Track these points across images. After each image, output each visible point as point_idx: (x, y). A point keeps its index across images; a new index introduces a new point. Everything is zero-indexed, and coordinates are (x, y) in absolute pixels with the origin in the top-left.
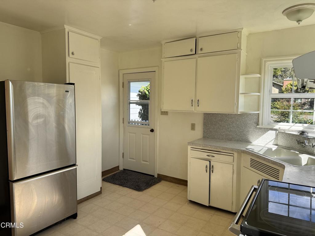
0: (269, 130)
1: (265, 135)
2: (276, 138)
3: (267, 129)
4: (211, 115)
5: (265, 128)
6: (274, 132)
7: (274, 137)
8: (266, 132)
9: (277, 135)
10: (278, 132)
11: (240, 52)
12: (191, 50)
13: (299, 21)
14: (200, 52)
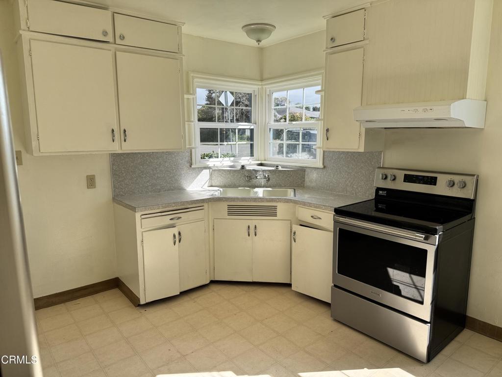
0: (202, 170)
1: (199, 177)
2: (211, 178)
3: (201, 168)
4: (125, 156)
5: (198, 168)
6: (208, 171)
7: (208, 177)
8: (200, 173)
9: (211, 175)
10: (211, 170)
11: (182, 58)
12: (105, 33)
13: (259, 41)
14: (118, 41)
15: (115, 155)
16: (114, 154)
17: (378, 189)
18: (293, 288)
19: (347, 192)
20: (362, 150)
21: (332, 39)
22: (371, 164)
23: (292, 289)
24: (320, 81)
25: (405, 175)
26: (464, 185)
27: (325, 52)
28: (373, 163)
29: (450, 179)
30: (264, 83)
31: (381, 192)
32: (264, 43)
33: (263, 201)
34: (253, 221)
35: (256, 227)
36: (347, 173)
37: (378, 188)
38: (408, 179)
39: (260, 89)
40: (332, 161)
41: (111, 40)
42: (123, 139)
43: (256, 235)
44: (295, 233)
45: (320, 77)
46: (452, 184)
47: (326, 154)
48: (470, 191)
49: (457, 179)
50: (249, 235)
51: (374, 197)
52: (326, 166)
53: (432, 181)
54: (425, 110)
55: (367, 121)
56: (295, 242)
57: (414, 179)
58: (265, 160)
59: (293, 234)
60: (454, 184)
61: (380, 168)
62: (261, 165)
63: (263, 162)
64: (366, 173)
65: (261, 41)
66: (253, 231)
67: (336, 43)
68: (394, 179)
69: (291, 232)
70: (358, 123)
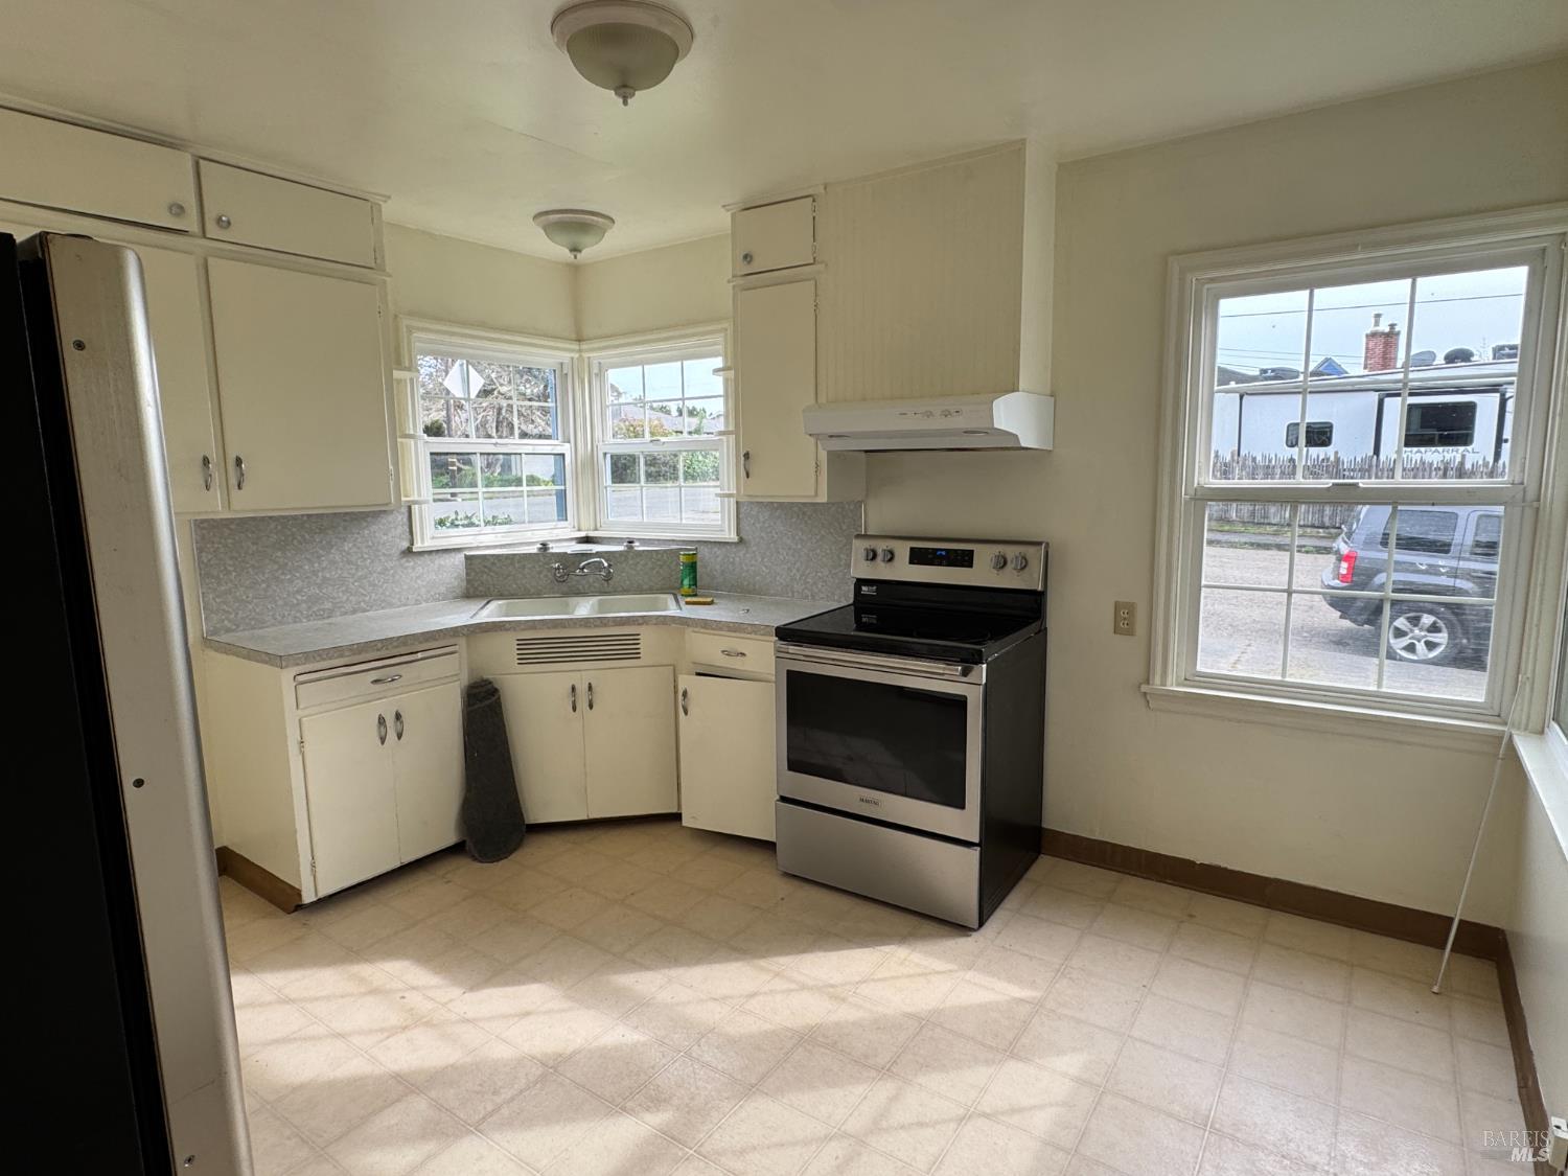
11: (385, 282)
12: (178, 210)
13: (575, 250)
14: (212, 230)
15: (205, 525)
16: (203, 521)
17: (860, 582)
18: (686, 822)
19: (793, 592)
20: (823, 498)
21: (746, 257)
22: (841, 528)
23: (684, 824)
24: (720, 347)
25: (912, 549)
26: (1024, 565)
27: (731, 284)
28: (844, 527)
29: (997, 554)
30: (584, 346)
31: (864, 588)
32: (586, 254)
33: (606, 625)
34: (582, 673)
35: (590, 688)
36: (791, 552)
37: (858, 579)
38: (918, 557)
39: (575, 361)
40: (758, 525)
41: (194, 228)
42: (233, 481)
43: (591, 706)
44: (685, 694)
45: (720, 338)
46: (1002, 563)
47: (742, 510)
48: (1036, 576)
49: (1011, 552)
50: (574, 709)
51: (851, 601)
52: (744, 537)
53: (964, 559)
54: (946, 414)
55: (831, 436)
56: (686, 713)
57: (930, 556)
58: (596, 529)
59: (680, 697)
60: (1005, 563)
61: (859, 536)
62: (587, 540)
63: (592, 534)
64: (831, 550)
65: (580, 251)
66: (582, 699)
67: (755, 267)
68: (891, 560)
69: (676, 692)
70: (812, 440)
